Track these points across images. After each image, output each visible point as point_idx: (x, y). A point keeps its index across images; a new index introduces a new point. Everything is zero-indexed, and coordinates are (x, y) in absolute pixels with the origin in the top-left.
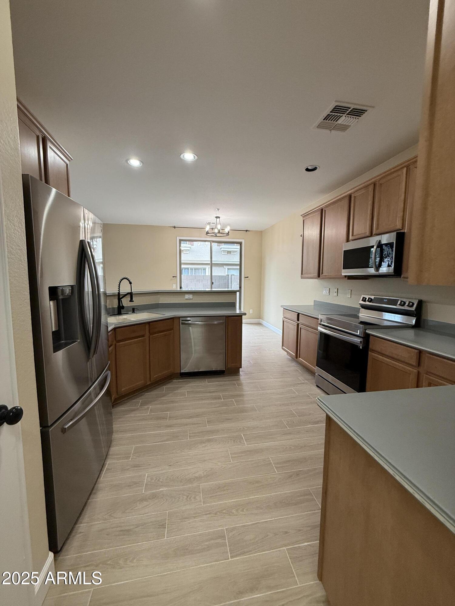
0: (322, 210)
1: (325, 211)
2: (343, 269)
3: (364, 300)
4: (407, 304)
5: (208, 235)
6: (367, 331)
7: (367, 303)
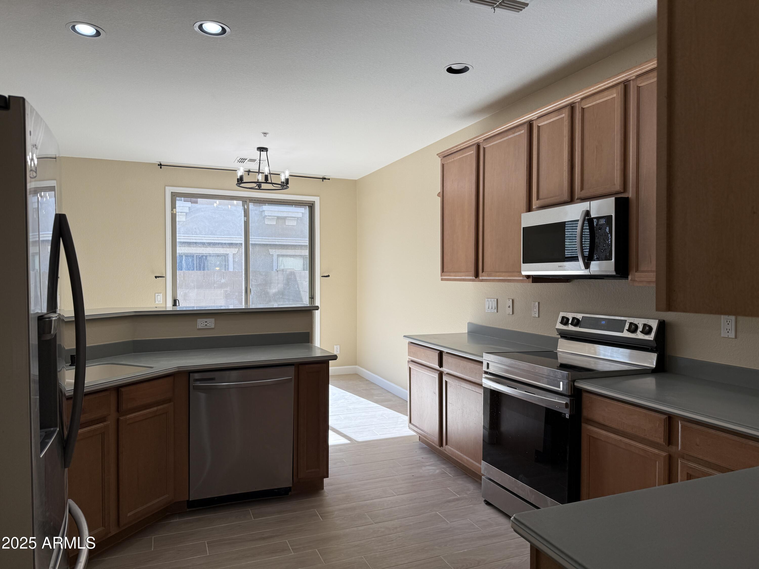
0: (478, 146)
1: (484, 148)
2: (523, 263)
3: (565, 321)
4: (640, 329)
5: (242, 185)
6: (576, 384)
7: (571, 328)
